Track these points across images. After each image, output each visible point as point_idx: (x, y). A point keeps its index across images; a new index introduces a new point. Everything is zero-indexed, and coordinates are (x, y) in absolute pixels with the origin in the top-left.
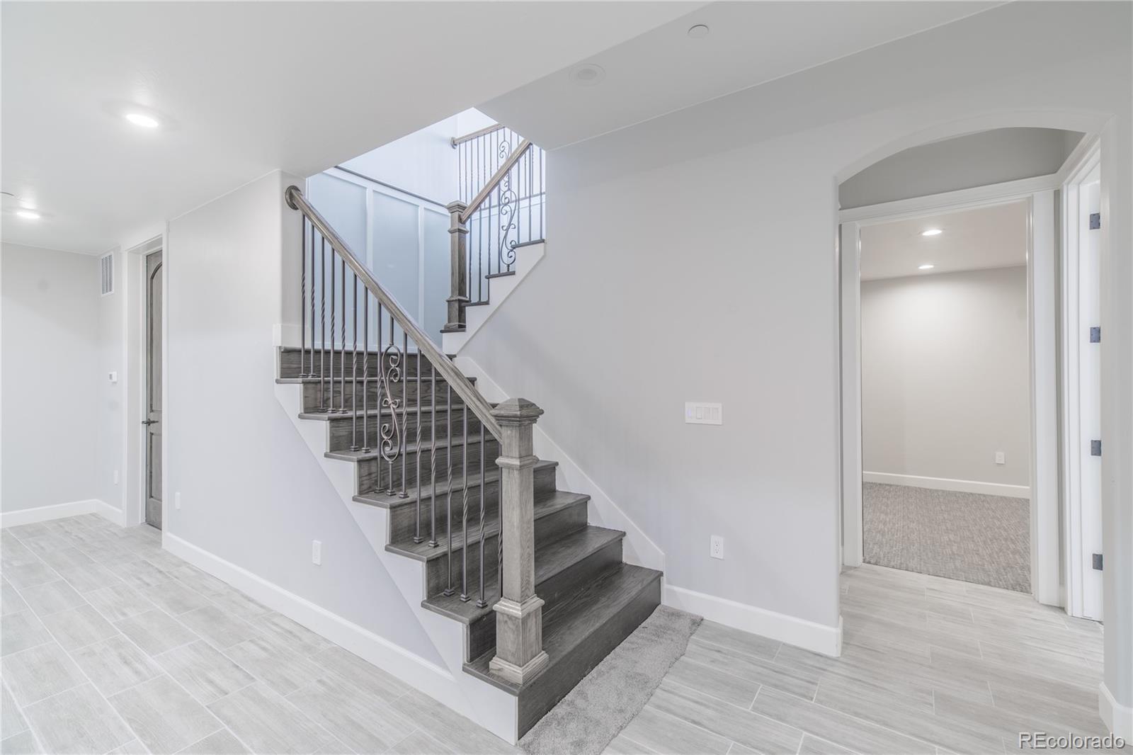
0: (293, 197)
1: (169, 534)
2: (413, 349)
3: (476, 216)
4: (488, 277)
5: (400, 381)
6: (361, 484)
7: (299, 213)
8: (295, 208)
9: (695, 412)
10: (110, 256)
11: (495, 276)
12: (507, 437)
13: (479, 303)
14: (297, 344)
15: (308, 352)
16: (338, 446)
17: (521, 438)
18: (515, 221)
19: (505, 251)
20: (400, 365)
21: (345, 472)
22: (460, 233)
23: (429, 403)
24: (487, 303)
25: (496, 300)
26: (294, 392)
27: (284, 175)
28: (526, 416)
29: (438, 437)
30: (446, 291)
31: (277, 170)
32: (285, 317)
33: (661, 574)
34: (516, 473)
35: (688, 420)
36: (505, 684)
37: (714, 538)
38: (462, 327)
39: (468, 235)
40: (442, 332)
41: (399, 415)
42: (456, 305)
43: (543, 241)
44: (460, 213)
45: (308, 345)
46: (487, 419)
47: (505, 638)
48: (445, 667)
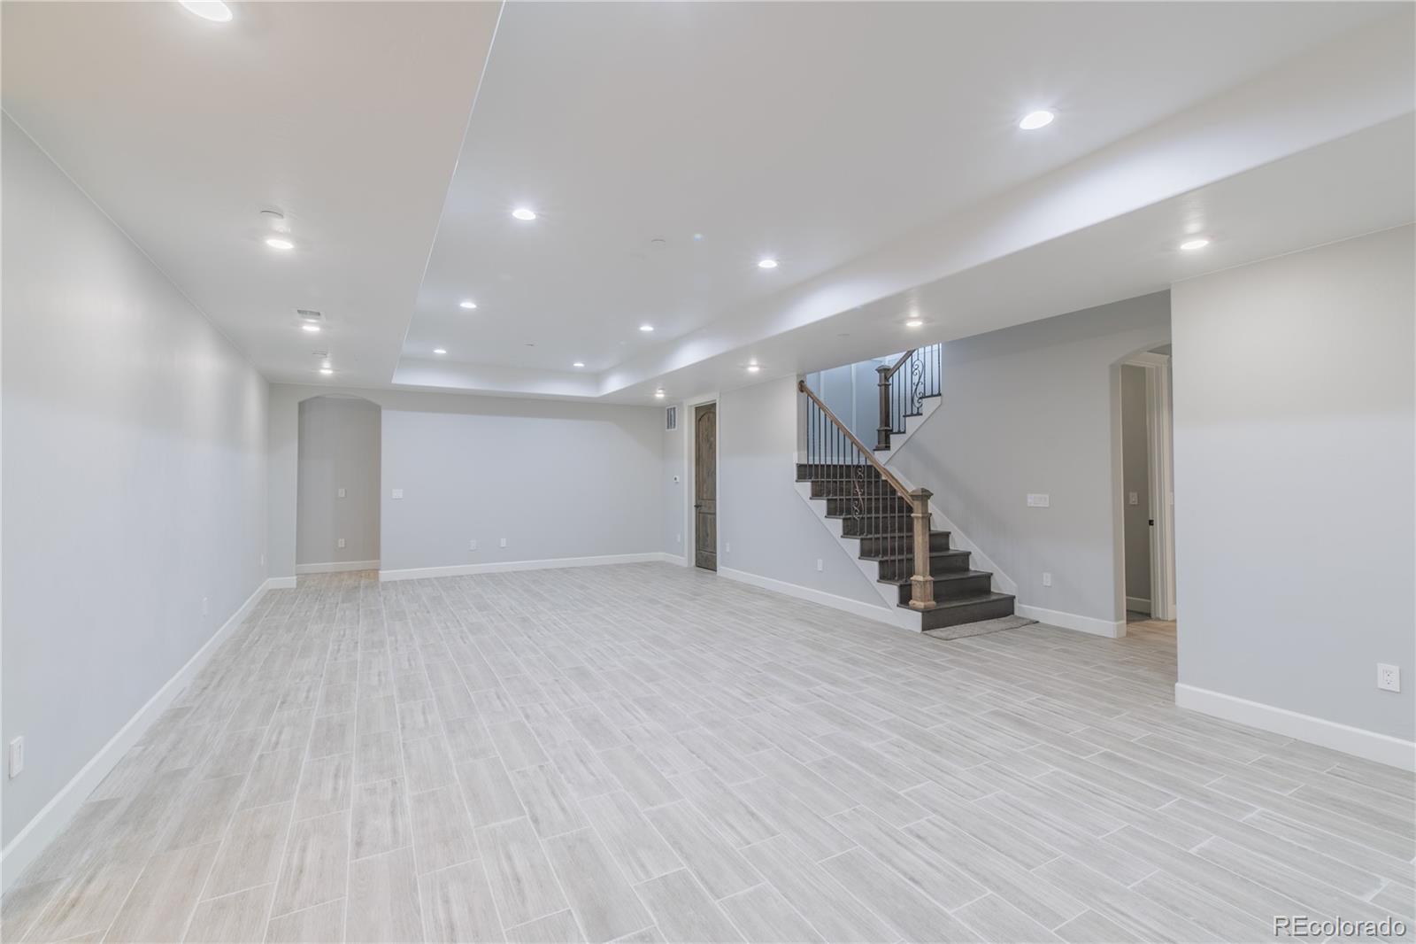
0: (802, 387)
1: (723, 568)
2: (869, 463)
3: (896, 374)
4: (905, 416)
5: (863, 481)
6: (844, 530)
7: (805, 394)
8: (802, 391)
9: (1032, 500)
10: (674, 408)
11: (909, 416)
12: (916, 505)
13: (899, 432)
14: (805, 462)
15: (811, 466)
16: (831, 513)
17: (922, 505)
18: (922, 380)
19: (916, 399)
20: (863, 473)
21: (837, 525)
22: (885, 387)
23: (879, 494)
24: (904, 432)
25: (910, 431)
26: (806, 487)
27: (798, 376)
28: (925, 496)
29: (883, 513)
30: (877, 424)
31: (795, 374)
32: (799, 449)
33: (1014, 597)
34: (920, 520)
35: (1029, 505)
36: (916, 610)
37: (1045, 574)
38: (888, 448)
39: (891, 387)
40: (874, 450)
41: (863, 499)
42: (884, 433)
43: (939, 394)
44: (886, 373)
45: (811, 462)
46: (908, 499)
47: (916, 591)
48: (889, 607)
